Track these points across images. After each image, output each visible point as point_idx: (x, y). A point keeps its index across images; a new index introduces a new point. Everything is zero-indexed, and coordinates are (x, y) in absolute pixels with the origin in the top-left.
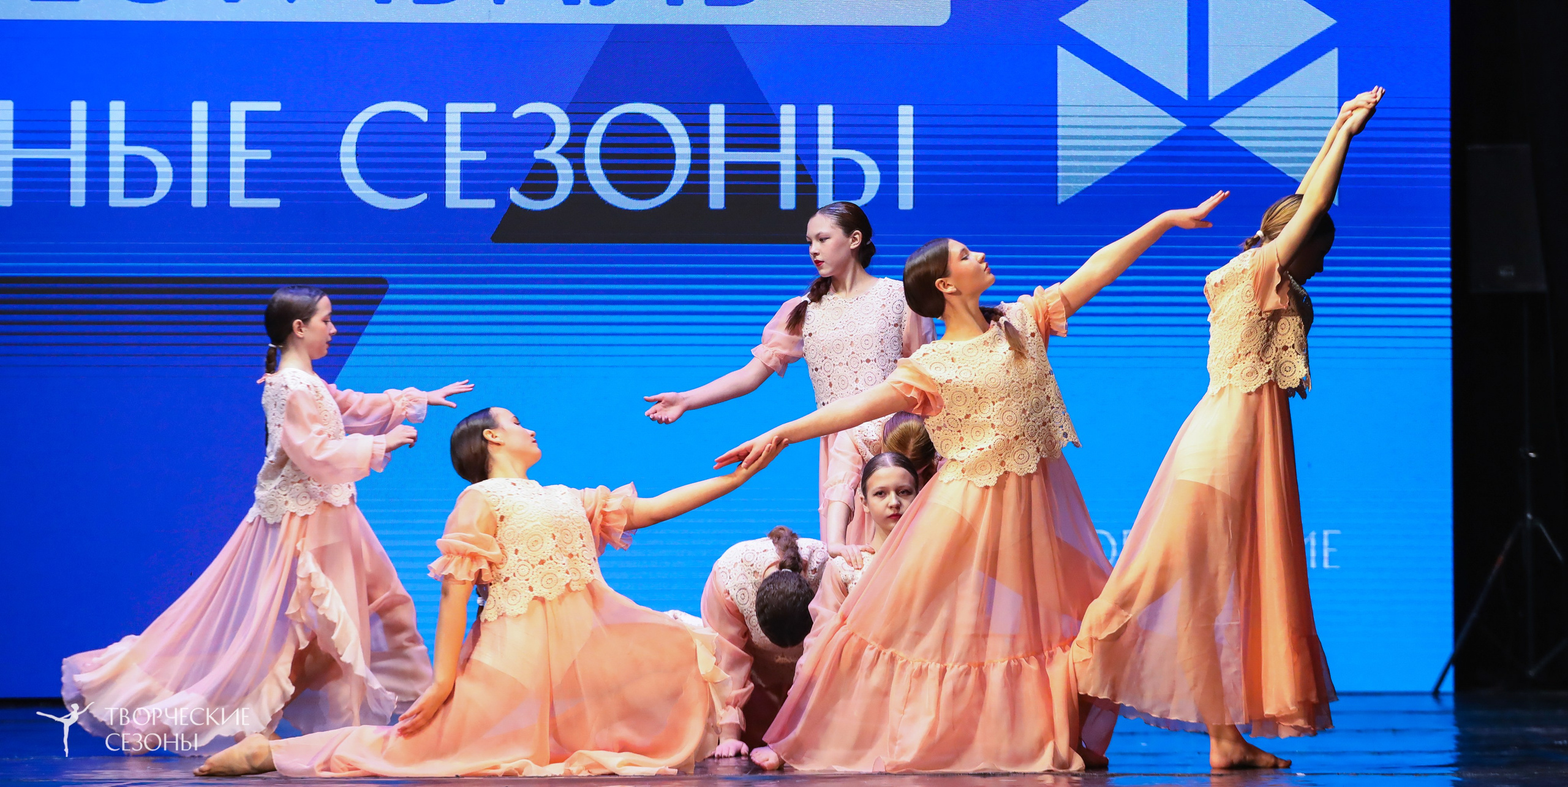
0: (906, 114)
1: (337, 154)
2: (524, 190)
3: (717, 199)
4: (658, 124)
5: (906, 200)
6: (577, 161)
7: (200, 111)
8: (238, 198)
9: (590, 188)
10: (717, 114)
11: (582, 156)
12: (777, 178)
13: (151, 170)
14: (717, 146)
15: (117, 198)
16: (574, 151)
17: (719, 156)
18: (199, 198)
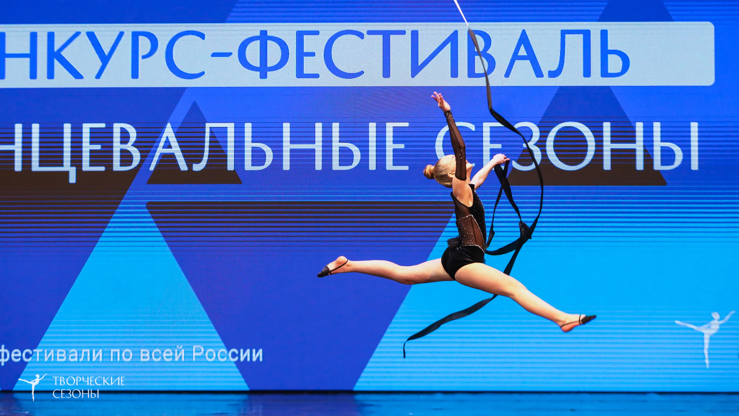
0: (694, 127)
1: (434, 146)
2: (519, 162)
3: (607, 165)
4: (580, 132)
5: (695, 165)
6: (543, 148)
7: (372, 127)
8: (390, 166)
9: (549, 160)
10: (607, 126)
11: (545, 146)
12: (635, 156)
13: (351, 153)
14: (607, 141)
15: (336, 166)
16: (541, 144)
17: (608, 146)
18: (372, 166)
